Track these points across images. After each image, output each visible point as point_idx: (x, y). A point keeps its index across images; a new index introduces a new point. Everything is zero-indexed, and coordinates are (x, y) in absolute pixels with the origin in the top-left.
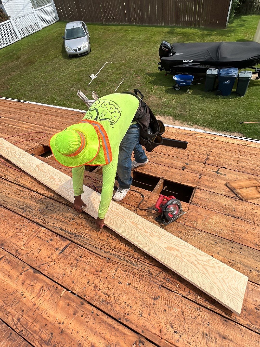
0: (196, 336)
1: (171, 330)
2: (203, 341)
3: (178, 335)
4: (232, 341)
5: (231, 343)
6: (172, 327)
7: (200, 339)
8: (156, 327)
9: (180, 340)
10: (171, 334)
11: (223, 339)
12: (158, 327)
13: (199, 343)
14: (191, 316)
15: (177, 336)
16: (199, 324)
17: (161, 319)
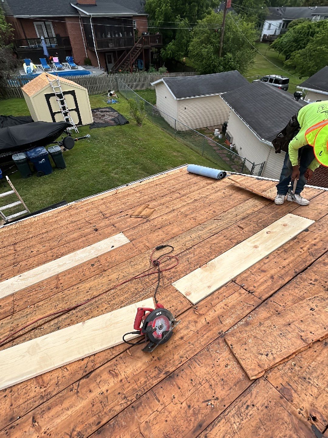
0: (278, 342)
1: (264, 357)
2: (284, 340)
3: (270, 354)
4: (294, 321)
5: (294, 323)
6: (262, 354)
7: (281, 341)
8: (254, 367)
9: (275, 356)
10: (267, 359)
11: (290, 325)
12: (255, 366)
13: (284, 343)
14: (262, 334)
15: (270, 357)
16: (270, 333)
17: (250, 358)
